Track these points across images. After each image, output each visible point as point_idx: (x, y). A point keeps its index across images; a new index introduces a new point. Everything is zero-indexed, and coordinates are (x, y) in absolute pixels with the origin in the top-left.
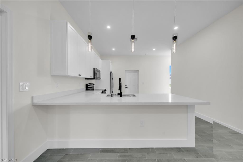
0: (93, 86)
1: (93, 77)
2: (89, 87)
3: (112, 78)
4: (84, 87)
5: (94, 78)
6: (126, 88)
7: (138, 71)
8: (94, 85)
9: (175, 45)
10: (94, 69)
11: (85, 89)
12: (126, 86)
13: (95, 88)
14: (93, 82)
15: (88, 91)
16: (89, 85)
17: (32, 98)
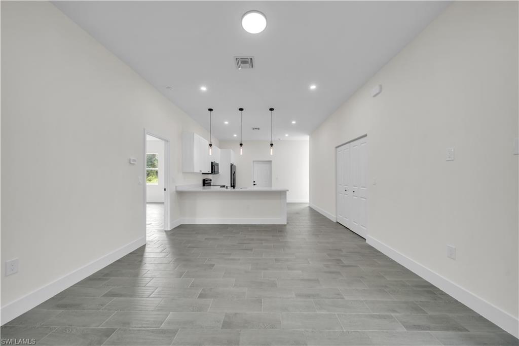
0: (210, 182)
1: (210, 172)
2: (206, 182)
3: (235, 172)
4: (201, 183)
5: (212, 172)
6: (254, 185)
7: (271, 161)
8: (211, 180)
9: (272, 150)
10: (212, 163)
11: (202, 184)
12: (254, 182)
13: (212, 184)
14: (210, 177)
15: (206, 187)
16: (207, 181)
17: (176, 187)
